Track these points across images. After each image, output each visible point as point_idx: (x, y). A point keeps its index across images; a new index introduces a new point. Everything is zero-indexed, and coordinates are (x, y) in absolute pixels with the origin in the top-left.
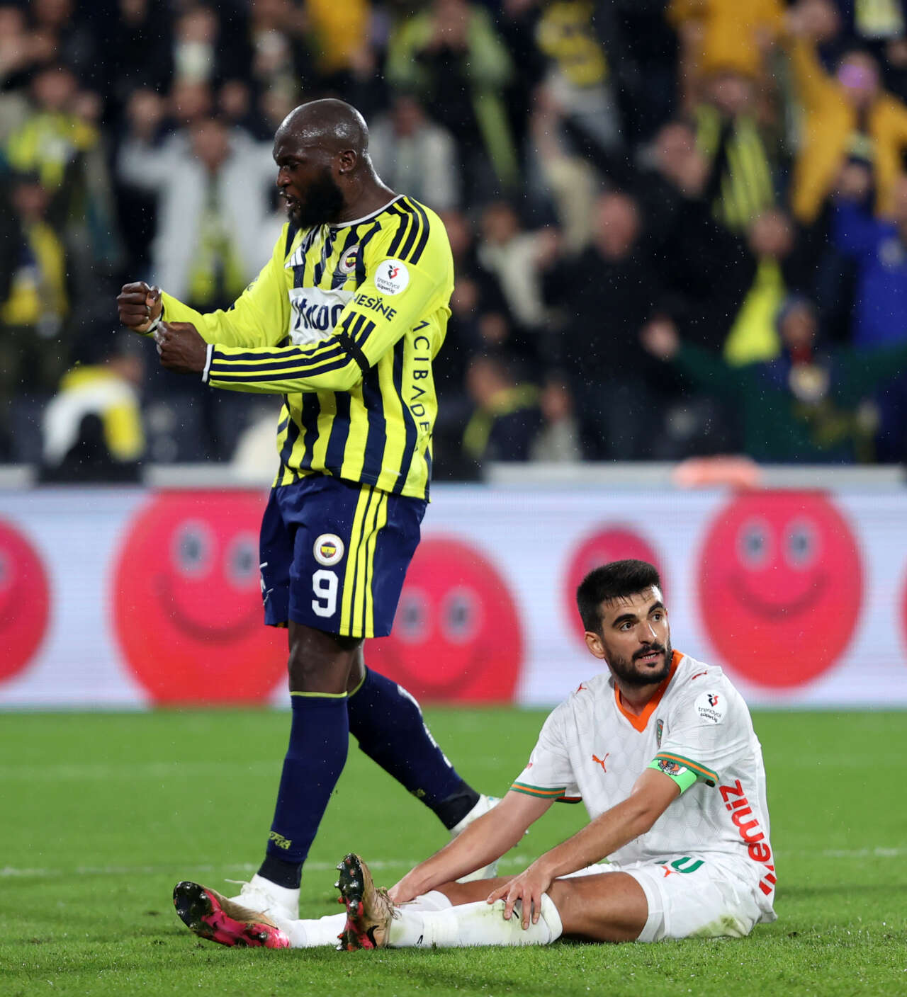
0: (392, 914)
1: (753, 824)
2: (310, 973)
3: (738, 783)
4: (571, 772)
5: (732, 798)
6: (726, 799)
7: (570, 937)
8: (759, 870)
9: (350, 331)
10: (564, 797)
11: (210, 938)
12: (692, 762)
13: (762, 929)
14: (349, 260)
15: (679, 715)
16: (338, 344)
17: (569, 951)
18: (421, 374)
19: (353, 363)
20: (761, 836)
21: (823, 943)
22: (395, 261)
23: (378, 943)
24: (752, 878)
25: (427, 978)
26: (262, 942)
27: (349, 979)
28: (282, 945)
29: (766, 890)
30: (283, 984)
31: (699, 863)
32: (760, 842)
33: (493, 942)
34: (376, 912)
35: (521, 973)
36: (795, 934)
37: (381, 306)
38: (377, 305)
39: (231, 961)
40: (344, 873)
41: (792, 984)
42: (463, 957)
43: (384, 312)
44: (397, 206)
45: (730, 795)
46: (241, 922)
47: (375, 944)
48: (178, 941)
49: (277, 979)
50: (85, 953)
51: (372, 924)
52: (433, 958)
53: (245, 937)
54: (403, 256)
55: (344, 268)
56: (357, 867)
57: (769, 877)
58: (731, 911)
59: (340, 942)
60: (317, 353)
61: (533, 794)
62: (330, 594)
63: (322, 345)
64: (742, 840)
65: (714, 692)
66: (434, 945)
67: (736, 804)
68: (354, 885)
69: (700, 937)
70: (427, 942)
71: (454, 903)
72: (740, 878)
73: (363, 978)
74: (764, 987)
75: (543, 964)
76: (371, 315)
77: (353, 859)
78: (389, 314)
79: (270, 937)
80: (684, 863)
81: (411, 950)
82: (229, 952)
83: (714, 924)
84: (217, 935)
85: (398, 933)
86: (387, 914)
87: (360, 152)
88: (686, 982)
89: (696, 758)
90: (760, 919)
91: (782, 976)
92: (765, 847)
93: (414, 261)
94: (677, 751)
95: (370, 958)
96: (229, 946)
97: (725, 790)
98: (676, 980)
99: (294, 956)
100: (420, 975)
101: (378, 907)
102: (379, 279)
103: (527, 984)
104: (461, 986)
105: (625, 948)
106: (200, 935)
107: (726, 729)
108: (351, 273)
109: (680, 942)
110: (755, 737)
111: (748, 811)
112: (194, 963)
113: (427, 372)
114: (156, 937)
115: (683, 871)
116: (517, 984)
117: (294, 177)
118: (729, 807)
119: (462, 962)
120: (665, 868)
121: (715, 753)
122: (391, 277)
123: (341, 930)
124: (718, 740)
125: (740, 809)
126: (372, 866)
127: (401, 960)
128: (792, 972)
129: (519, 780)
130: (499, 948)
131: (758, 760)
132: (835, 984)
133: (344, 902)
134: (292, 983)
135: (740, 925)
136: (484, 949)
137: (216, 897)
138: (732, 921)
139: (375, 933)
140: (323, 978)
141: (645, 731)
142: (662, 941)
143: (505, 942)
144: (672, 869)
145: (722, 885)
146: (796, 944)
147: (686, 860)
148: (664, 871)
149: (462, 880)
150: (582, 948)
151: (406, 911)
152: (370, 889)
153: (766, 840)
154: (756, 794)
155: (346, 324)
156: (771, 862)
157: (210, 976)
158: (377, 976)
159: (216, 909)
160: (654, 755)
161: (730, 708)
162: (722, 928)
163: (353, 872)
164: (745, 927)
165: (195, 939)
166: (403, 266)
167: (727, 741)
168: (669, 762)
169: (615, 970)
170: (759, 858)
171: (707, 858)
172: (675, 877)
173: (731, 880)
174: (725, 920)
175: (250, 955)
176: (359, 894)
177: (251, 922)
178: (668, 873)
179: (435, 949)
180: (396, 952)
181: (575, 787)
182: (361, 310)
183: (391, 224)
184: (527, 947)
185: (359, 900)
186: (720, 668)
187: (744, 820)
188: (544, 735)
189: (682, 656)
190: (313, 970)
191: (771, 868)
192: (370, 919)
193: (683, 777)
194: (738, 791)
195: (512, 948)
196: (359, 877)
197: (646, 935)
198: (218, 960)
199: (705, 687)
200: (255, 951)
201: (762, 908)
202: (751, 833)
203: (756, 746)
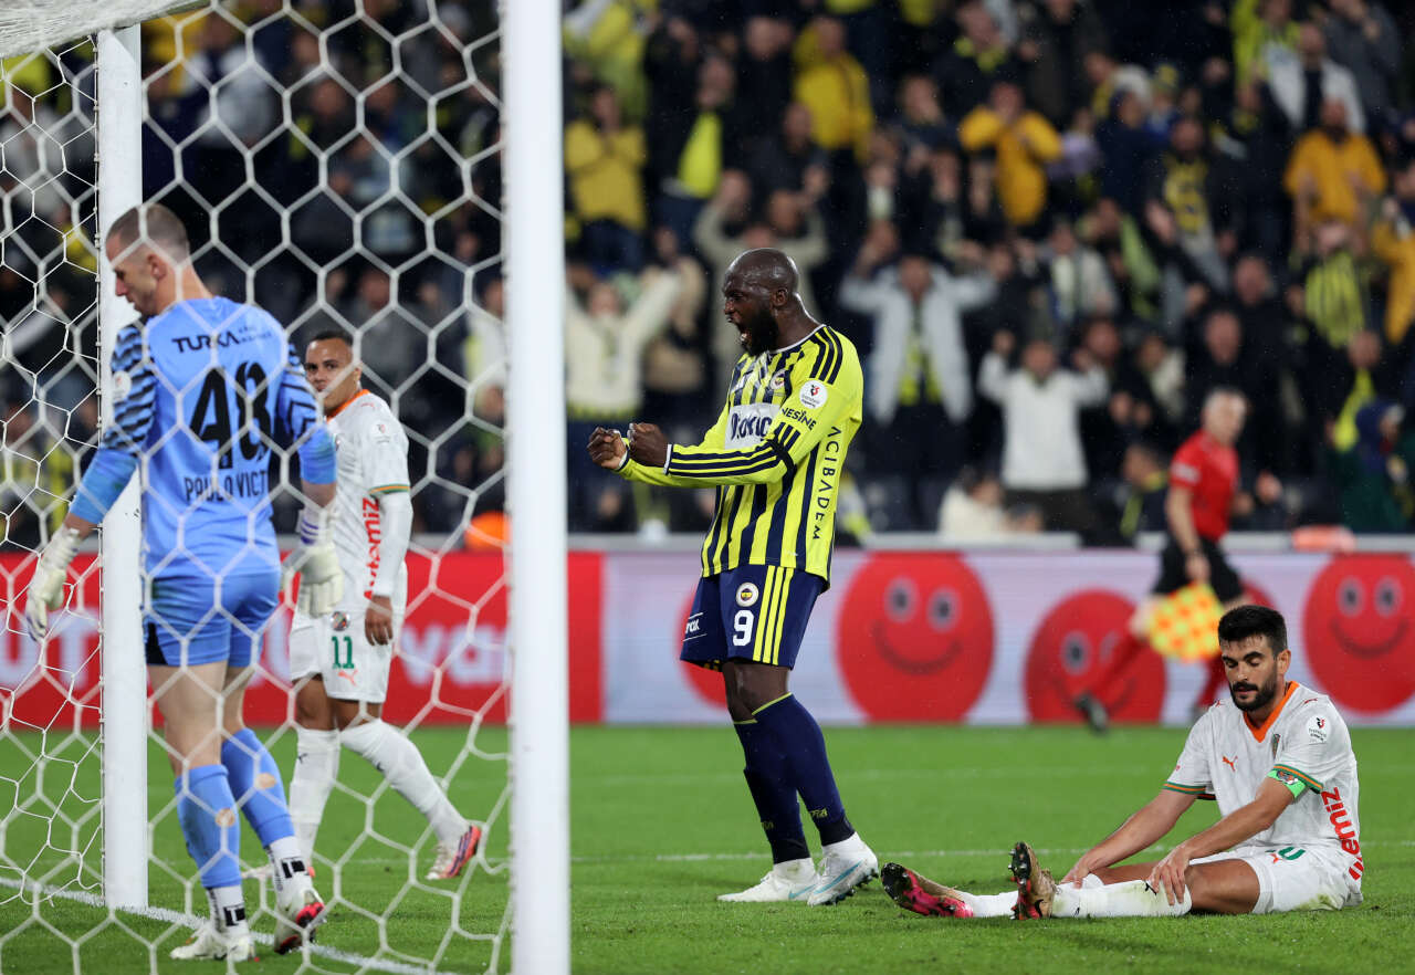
0: (1054, 890)
1: (1347, 824)
2: (989, 937)
3: (1336, 790)
4: (1209, 773)
5: (1331, 802)
6: (1326, 802)
7: (1197, 911)
8: (1349, 860)
9: (780, 437)
10: (1204, 794)
11: (911, 909)
12: (1303, 774)
13: (1350, 905)
14: (778, 380)
15: (1293, 733)
16: (770, 449)
17: (1196, 921)
18: (829, 472)
19: (781, 462)
20: (1353, 834)
21: (1399, 914)
22: (816, 382)
23: (1044, 913)
24: (1344, 866)
25: (1083, 942)
26: (952, 913)
27: (1020, 943)
28: (967, 915)
29: (1355, 876)
30: (967, 946)
31: (1301, 852)
32: (1352, 839)
33: (1136, 914)
34: (1041, 888)
35: (1157, 938)
36: (1377, 907)
37: (805, 419)
38: (801, 417)
39: (926, 927)
40: (1015, 857)
41: (1374, 947)
42: (1112, 926)
43: (807, 423)
44: (817, 335)
45: (1329, 799)
46: (935, 896)
47: (1041, 915)
48: (884, 912)
49: (963, 942)
50: (810, 921)
51: (1038, 898)
52: (1087, 926)
53: (938, 909)
54: (822, 378)
55: (774, 386)
56: (1026, 853)
57: (1357, 865)
58: (1326, 891)
59: (1013, 913)
60: (754, 456)
61: (1180, 791)
62: (747, 628)
63: (758, 449)
64: (1337, 836)
65: (1321, 717)
66: (1088, 916)
67: (1335, 807)
68: (1023, 866)
69: (1302, 911)
70: (1083, 913)
71: (1106, 883)
72: (1334, 865)
73: (1030, 942)
74: (1350, 950)
75: (1176, 931)
76: (798, 426)
77: (1022, 846)
78: (811, 424)
79: (958, 908)
80: (1289, 853)
81: (1069, 919)
82: (925, 920)
83: (1312, 901)
84: (915, 906)
85: (1060, 906)
86: (1050, 890)
87: (792, 291)
88: (1289, 945)
89: (1307, 771)
90: (1349, 897)
91: (1365, 941)
92: (1355, 842)
93: (831, 381)
94: (1292, 764)
95: (1037, 926)
96: (925, 915)
97: (1325, 795)
98: (1281, 944)
99: (977, 923)
100: (1077, 939)
101: (1043, 884)
102: (803, 396)
103: (1162, 947)
104: (1109, 949)
105: (1241, 918)
106: (902, 906)
107: (1328, 748)
108: (781, 389)
109: (1285, 914)
110: (1352, 755)
111: (1343, 813)
112: (896, 929)
113: (834, 470)
114: (867, 909)
115: (1288, 858)
116: (1155, 947)
117: (736, 306)
118: (1328, 809)
119: (1111, 929)
120: (1274, 855)
121: (1322, 765)
122: (813, 394)
123: (1014, 903)
124: (1322, 757)
125: (1337, 812)
126: (1040, 853)
127: (1062, 928)
128: (1374, 937)
129: (1170, 780)
130: (1140, 918)
131: (1354, 772)
132: (1407, 947)
133: (1016, 880)
134: (975, 945)
135: (1333, 901)
136: (1128, 919)
137: (915, 875)
138: (1327, 898)
139: (1041, 905)
140: (999, 941)
141: (1264, 741)
142: (1271, 913)
143: (1145, 914)
144: (1278, 856)
145: (1320, 869)
146: (1378, 915)
147: (1290, 849)
148: (1273, 858)
149: (1112, 867)
150: (1207, 918)
151: (1066, 888)
152: (1036, 870)
153: (1356, 838)
154: (1350, 801)
155: (777, 432)
156: (1359, 854)
157: (909, 939)
158: (1043, 940)
159: (915, 886)
160: (1272, 766)
161: (1333, 729)
162: (1317, 905)
163: (1022, 856)
164: (1337, 902)
165: (898, 910)
166: (822, 385)
167: (1330, 757)
168: (1284, 772)
169: (1232, 935)
170: (1350, 851)
171: (1308, 848)
172: (1282, 863)
173: (1327, 865)
174: (1321, 898)
175: (941, 923)
176: (1027, 873)
177: (943, 897)
178: (1276, 859)
179: (1089, 919)
180: (1057, 921)
181: (1211, 786)
182: (789, 421)
183: (812, 350)
184: (1162, 917)
185: (1027, 878)
186: (1327, 697)
187: (1340, 820)
188: (1190, 743)
189: (1297, 686)
190: (992, 935)
191: (1360, 859)
192: (1036, 894)
193: (1296, 787)
194: (1336, 796)
195: (1150, 918)
196: (1027, 860)
197: (1259, 908)
198: (915, 927)
199: (1313, 711)
200: (946, 920)
201: (1351, 889)
202: (1344, 831)
203: (1353, 762)
